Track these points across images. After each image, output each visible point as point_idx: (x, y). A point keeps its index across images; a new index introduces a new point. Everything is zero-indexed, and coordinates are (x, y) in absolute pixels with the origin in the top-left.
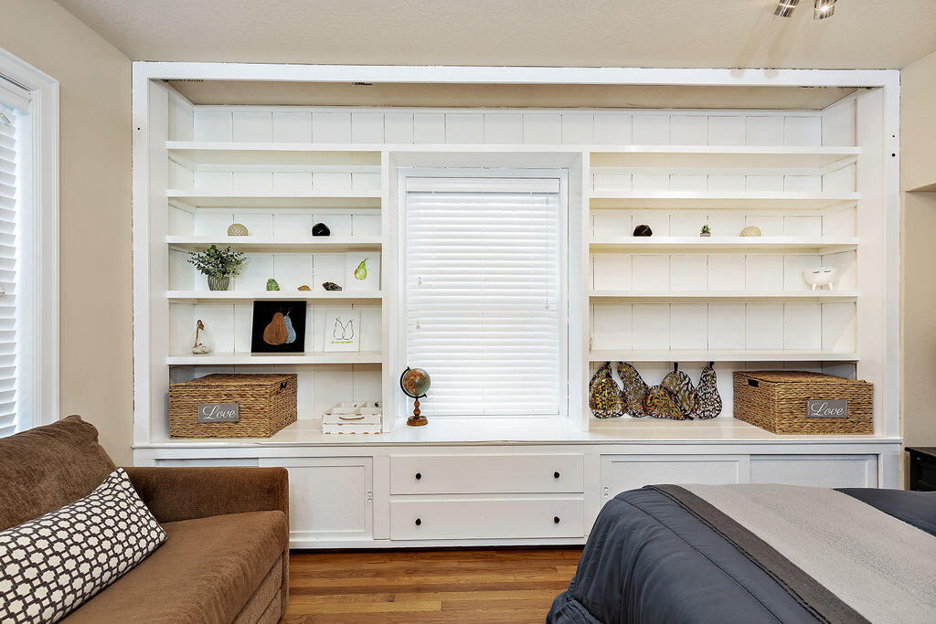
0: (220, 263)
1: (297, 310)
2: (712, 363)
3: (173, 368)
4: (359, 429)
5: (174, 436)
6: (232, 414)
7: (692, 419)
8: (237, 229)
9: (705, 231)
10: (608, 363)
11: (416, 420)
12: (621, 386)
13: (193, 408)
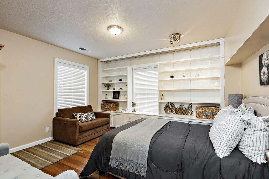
0: (108, 86)
1: (118, 92)
2: (191, 104)
3: (102, 101)
4: (124, 111)
5: (102, 110)
6: (108, 107)
7: (185, 115)
8: (110, 81)
9: (184, 76)
10: (169, 102)
11: (134, 111)
12: (171, 107)
13: (104, 106)
